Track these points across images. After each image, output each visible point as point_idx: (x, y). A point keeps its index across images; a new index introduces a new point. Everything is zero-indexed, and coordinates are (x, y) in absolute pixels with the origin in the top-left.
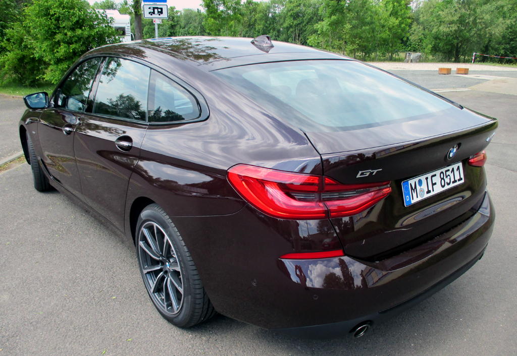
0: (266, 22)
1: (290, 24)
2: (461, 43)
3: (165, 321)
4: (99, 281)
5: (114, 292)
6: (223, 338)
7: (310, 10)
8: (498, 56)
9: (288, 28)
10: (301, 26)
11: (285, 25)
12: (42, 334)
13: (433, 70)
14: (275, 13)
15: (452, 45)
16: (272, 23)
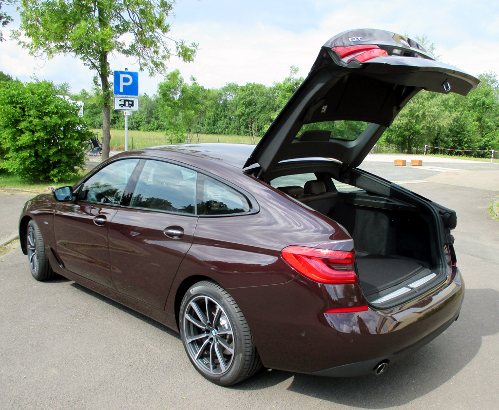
0: (217, 109)
1: (242, 112)
2: (413, 135)
3: (210, 383)
4: (137, 355)
5: (154, 363)
6: (262, 392)
7: (263, 99)
8: (448, 148)
9: (240, 116)
10: (254, 114)
11: (237, 113)
12: (104, 398)
13: (388, 161)
14: (226, 100)
15: (403, 136)
16: (223, 110)
